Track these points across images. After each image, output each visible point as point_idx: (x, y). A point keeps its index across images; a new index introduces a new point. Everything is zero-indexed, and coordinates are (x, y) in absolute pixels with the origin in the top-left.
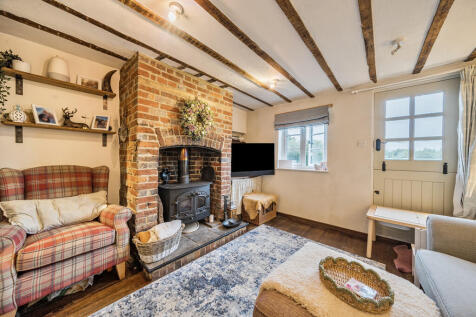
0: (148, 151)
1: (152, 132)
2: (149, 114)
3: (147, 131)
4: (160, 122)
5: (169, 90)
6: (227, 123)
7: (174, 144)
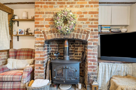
0: (39, 42)
1: (41, 33)
2: (40, 24)
3: (39, 33)
4: (45, 28)
5: (49, 10)
6: (93, 20)
7: (52, 38)
